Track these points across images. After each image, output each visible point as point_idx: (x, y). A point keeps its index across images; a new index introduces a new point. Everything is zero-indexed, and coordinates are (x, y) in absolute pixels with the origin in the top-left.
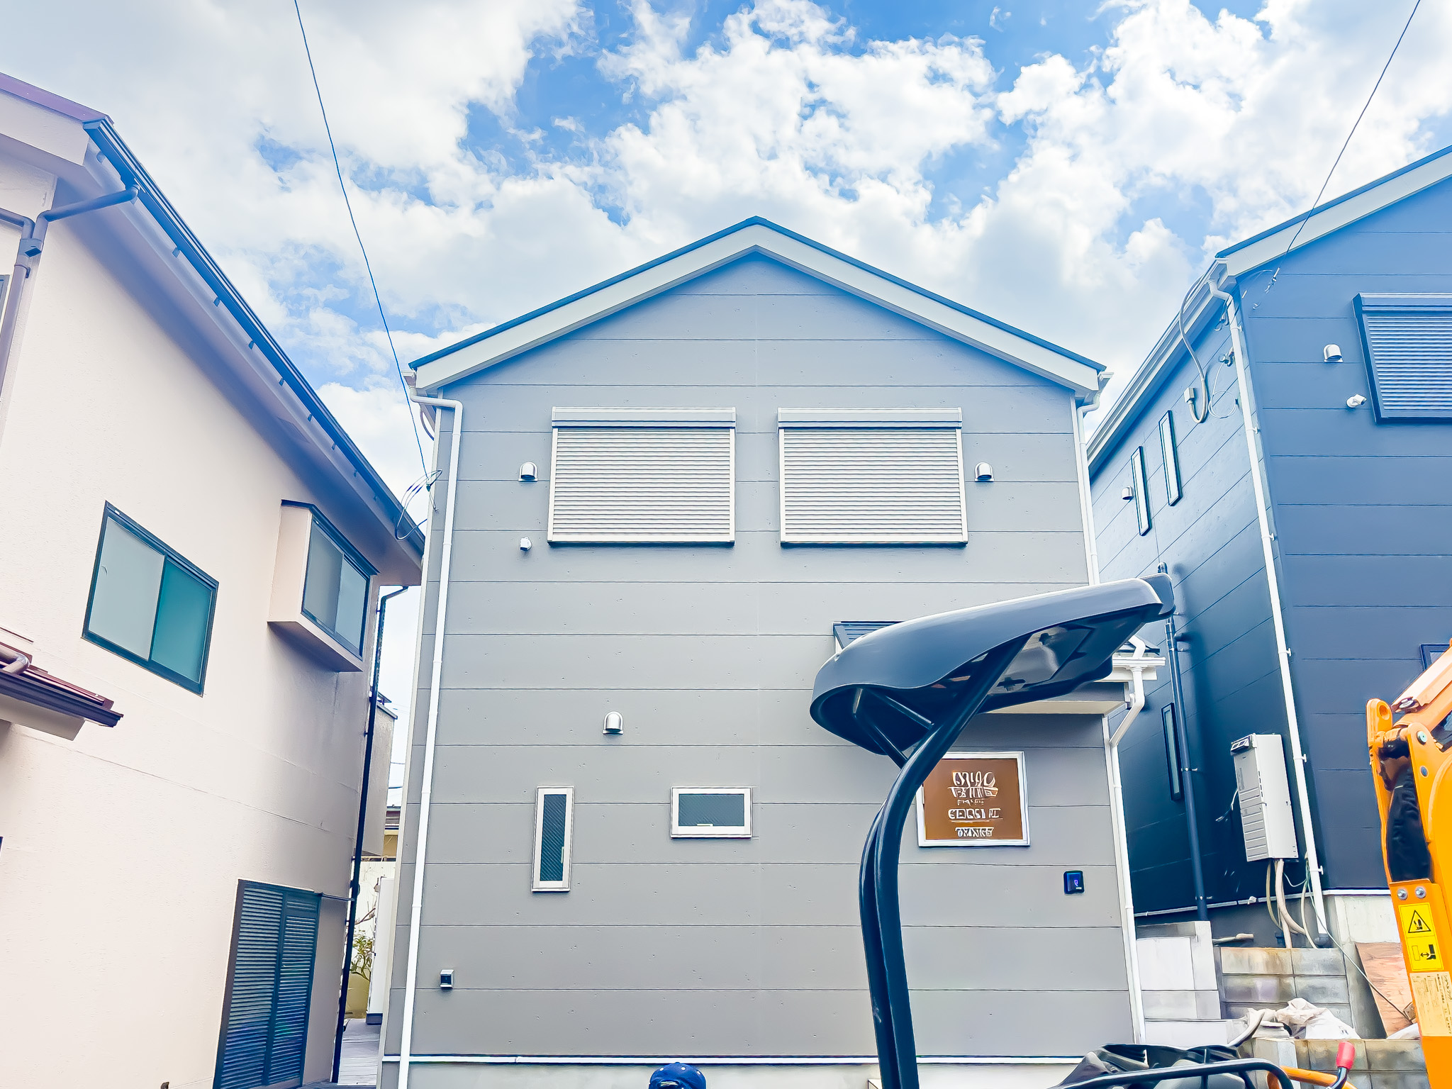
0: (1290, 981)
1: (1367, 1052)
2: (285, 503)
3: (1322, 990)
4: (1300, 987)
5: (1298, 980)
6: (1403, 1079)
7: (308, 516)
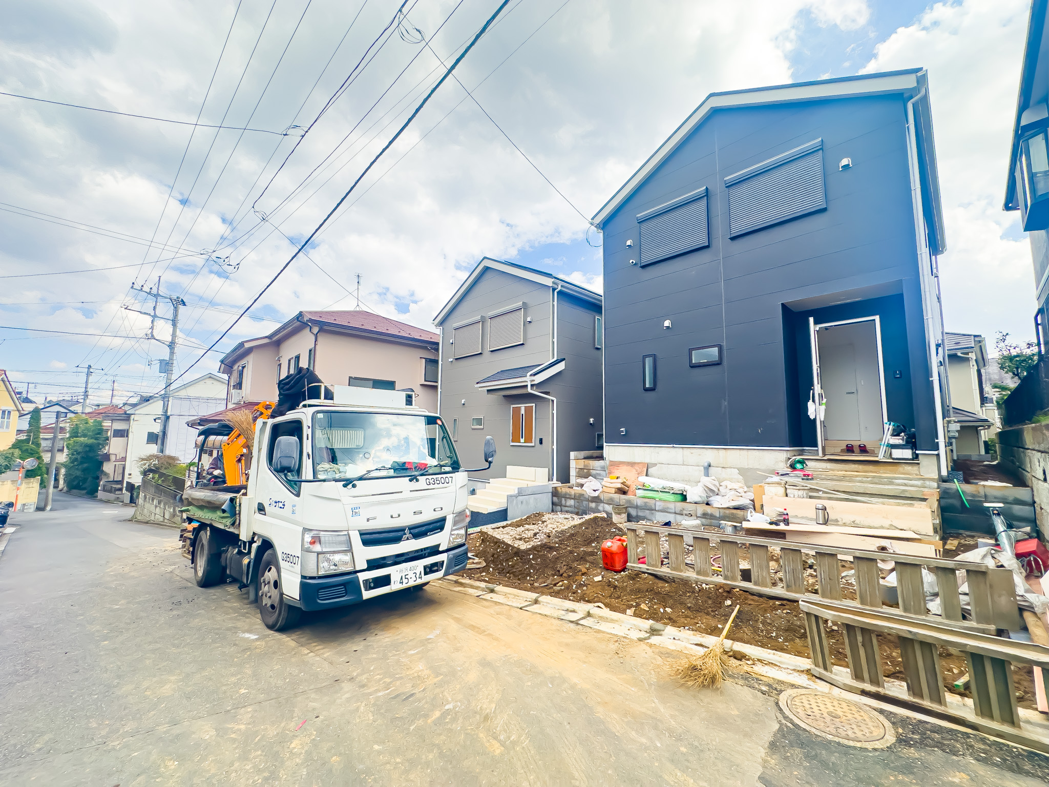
0: (591, 471)
1: (575, 494)
2: (421, 358)
3: (599, 475)
4: (594, 473)
5: (594, 471)
6: (582, 502)
7: (424, 360)
